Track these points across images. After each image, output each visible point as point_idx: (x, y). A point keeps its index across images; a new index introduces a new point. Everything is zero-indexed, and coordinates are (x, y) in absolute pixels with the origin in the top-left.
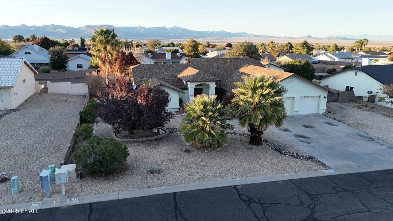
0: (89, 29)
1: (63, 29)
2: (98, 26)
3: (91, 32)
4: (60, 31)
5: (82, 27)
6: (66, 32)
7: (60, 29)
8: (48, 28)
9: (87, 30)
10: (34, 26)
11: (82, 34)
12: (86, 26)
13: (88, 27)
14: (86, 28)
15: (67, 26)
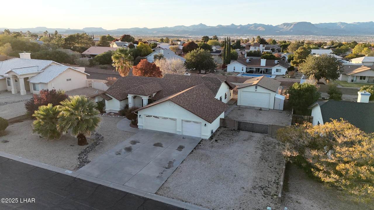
0: (285, 27)
1: (263, 27)
2: (295, 23)
3: (287, 29)
4: (260, 29)
5: (279, 25)
6: (264, 30)
7: (260, 28)
8: (251, 27)
9: (284, 27)
10: (241, 25)
11: (279, 32)
12: (284, 24)
13: (285, 24)
14: (283, 26)
15: (267, 25)
